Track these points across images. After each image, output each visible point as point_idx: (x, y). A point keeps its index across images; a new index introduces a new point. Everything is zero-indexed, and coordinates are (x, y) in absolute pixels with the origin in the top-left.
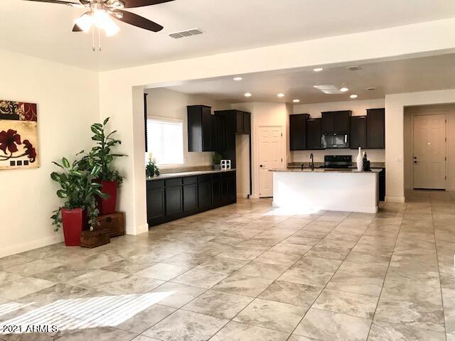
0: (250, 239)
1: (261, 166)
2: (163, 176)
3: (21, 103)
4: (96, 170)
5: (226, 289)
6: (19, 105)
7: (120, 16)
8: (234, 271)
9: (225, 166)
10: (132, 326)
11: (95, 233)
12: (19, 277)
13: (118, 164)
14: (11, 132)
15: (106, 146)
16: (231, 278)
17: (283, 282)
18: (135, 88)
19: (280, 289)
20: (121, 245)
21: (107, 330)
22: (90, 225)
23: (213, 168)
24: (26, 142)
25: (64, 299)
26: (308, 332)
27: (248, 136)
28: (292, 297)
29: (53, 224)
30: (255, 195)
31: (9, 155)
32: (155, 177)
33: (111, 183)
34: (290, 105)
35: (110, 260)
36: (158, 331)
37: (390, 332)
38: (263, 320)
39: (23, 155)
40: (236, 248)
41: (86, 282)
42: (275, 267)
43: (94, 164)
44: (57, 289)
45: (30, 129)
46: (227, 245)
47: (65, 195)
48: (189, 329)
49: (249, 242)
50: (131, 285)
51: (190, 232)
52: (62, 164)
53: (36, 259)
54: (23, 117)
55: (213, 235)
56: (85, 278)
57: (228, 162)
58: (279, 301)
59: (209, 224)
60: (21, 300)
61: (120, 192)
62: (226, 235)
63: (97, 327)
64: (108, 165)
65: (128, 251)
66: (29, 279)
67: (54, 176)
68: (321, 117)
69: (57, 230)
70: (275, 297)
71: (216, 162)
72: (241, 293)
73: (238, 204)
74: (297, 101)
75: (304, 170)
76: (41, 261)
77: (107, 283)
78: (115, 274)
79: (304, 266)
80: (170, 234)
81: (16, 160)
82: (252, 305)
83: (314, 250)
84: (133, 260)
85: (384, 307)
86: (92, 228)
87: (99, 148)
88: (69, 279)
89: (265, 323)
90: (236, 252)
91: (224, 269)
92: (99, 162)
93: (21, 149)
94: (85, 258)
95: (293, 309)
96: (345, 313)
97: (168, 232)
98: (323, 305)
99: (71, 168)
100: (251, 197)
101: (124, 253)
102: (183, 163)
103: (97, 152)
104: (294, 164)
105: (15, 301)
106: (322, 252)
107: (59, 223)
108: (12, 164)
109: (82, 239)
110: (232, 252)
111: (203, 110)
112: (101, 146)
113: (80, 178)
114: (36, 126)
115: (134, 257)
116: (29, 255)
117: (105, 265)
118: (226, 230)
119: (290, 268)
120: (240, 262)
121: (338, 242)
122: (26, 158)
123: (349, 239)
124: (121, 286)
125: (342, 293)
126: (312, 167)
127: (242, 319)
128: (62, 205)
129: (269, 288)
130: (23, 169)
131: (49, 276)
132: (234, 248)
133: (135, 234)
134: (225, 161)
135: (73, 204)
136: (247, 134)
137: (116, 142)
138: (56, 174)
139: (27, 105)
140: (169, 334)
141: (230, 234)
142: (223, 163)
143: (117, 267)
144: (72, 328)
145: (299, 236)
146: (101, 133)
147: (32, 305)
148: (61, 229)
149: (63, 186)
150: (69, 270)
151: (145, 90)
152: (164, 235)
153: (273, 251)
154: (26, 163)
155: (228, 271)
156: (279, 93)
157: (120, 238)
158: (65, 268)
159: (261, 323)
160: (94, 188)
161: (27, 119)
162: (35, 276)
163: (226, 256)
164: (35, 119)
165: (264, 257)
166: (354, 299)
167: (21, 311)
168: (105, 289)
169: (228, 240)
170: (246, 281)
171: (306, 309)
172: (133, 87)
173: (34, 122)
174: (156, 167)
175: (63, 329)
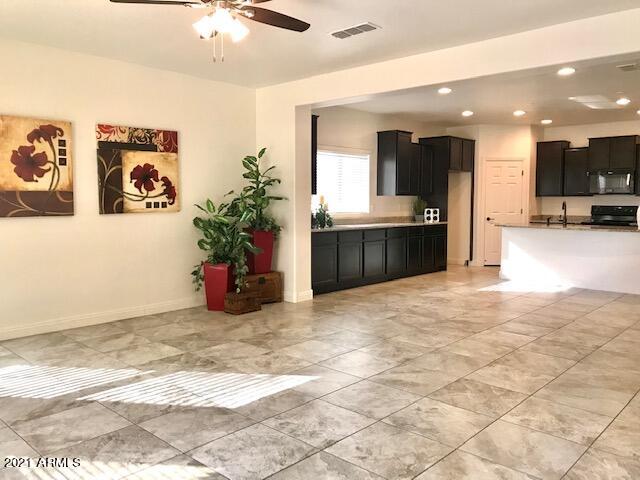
0: (448, 320)
1: (488, 219)
2: (336, 227)
3: (159, 131)
4: (246, 217)
5: (387, 381)
6: (156, 134)
7: (251, 15)
8: (408, 360)
9: (431, 218)
10: (253, 411)
11: (242, 297)
12: (147, 341)
13: (276, 211)
14: (148, 167)
15: (261, 185)
16: (400, 369)
17: (471, 382)
18: (299, 109)
19: (464, 389)
20: (273, 313)
21: (223, 411)
22: (237, 286)
23: (414, 220)
24: (165, 179)
25: (187, 370)
26: (481, 450)
27: (470, 174)
28: (477, 402)
29: (194, 282)
30: (478, 262)
31: (145, 195)
32: (327, 228)
33: (266, 234)
34: (537, 129)
35: (254, 331)
36: (282, 421)
37: (608, 467)
38: (424, 426)
39: (161, 194)
40: (422, 332)
41: (218, 354)
42: (467, 360)
43: (245, 208)
44: (182, 359)
45: (170, 163)
46: (410, 326)
47: (208, 247)
48: (321, 424)
49: (443, 325)
50: (269, 364)
51: (367, 304)
52: (205, 208)
53: (171, 322)
54: (162, 148)
55: (397, 310)
56: (218, 350)
57: (435, 212)
58: (455, 405)
59: (396, 297)
60: (141, 367)
61: (277, 246)
62: (414, 313)
63: (213, 408)
64: (264, 211)
65: (279, 322)
66: (156, 344)
67: (197, 221)
68: (587, 145)
69: (198, 289)
70: (452, 400)
71: (418, 211)
72: (406, 389)
73: (449, 272)
74: (549, 122)
75: (551, 226)
76: (176, 325)
77: (240, 358)
78: (254, 348)
79: (511, 362)
80: (339, 304)
81: (152, 201)
82: (416, 405)
83: (538, 344)
84: (281, 333)
85: (614, 432)
86: (238, 290)
87: (252, 188)
88: (199, 348)
89: (424, 431)
90: (420, 335)
91: (394, 355)
92: (253, 206)
93: (159, 187)
94: (224, 326)
95: (471, 418)
96: (549, 433)
97: (337, 302)
98: (520, 418)
99: (216, 213)
100: (470, 263)
101: (272, 325)
102: (368, 212)
103: (251, 192)
104: (541, 217)
105: (134, 367)
106: (549, 347)
107: (200, 281)
108: (149, 205)
109: (226, 303)
110: (415, 335)
111: (399, 138)
112: (255, 186)
113: (227, 225)
114: (176, 159)
115: (284, 330)
116: (165, 316)
117: (247, 337)
118: (416, 306)
119: (490, 365)
120: (419, 349)
121: (581, 334)
122: (164, 199)
123: (603, 333)
124: (257, 363)
125: (556, 406)
126: (565, 222)
127: (394, 422)
128: (205, 259)
129: (448, 387)
130: (161, 212)
131: (178, 343)
132: (419, 330)
133: (295, 302)
134: (432, 210)
135: (218, 258)
136: (468, 171)
137: (274, 181)
138: (200, 219)
139: (166, 133)
140: (293, 427)
141: (421, 311)
142: (429, 212)
143: (259, 342)
144: (186, 404)
145: (522, 322)
146: (254, 169)
147: (151, 374)
148: (203, 289)
149: (206, 235)
150: (203, 339)
151: (312, 110)
152: (332, 305)
153: (474, 339)
154: (164, 205)
155: (399, 359)
156: (515, 110)
157: (276, 305)
158: (199, 336)
159: (419, 429)
160: (243, 239)
161: (166, 150)
162: (164, 342)
163: (403, 339)
164: (175, 151)
165: (457, 346)
166: (571, 416)
167: (138, 378)
168: (237, 365)
169: (415, 319)
170: (420, 375)
171: (491, 420)
172: (297, 107)
173: (174, 154)
174: (328, 216)
175: (176, 403)
